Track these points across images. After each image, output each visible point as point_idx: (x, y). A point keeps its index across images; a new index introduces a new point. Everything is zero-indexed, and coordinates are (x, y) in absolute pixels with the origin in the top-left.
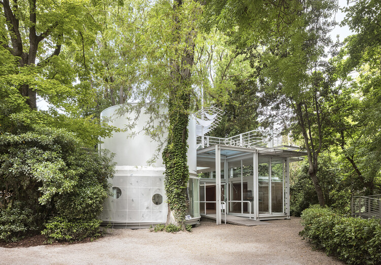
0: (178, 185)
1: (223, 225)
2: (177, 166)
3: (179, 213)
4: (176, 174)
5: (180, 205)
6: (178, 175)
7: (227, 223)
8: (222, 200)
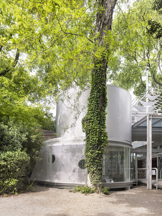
0: (93, 149)
1: (154, 191)
2: (92, 132)
3: (94, 176)
4: (91, 139)
5: (95, 169)
6: (94, 140)
7: (158, 188)
8: (153, 167)
